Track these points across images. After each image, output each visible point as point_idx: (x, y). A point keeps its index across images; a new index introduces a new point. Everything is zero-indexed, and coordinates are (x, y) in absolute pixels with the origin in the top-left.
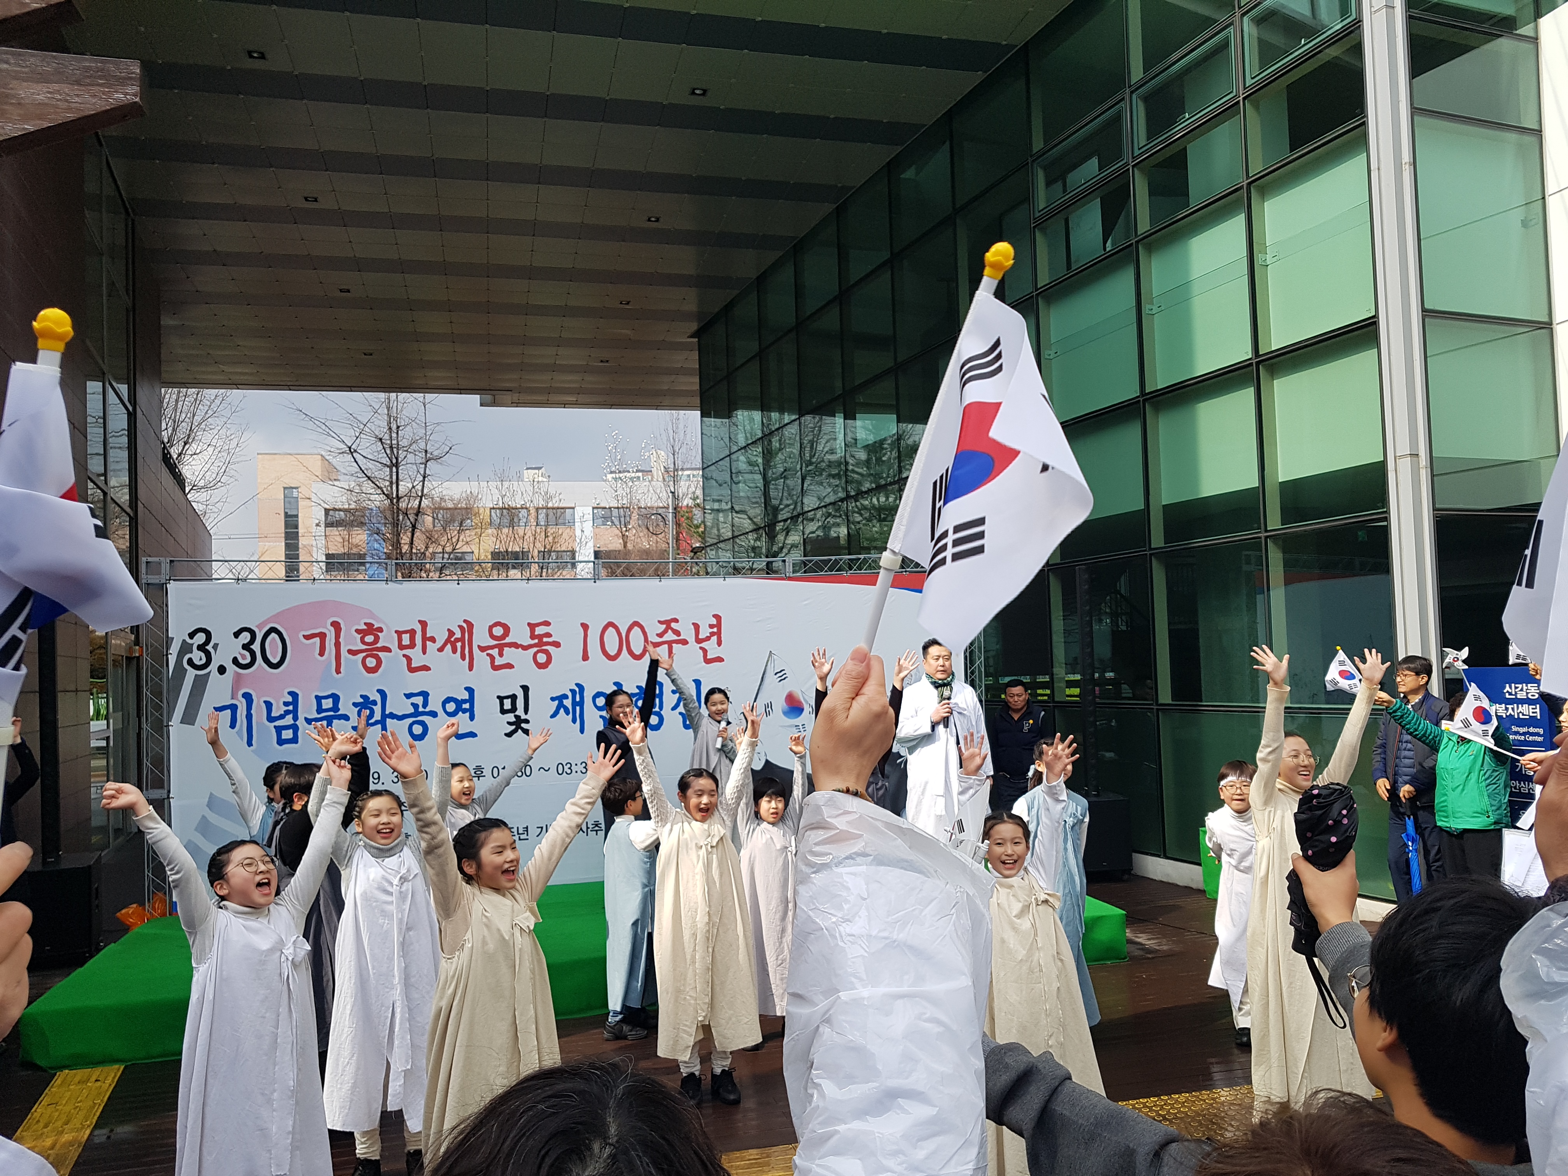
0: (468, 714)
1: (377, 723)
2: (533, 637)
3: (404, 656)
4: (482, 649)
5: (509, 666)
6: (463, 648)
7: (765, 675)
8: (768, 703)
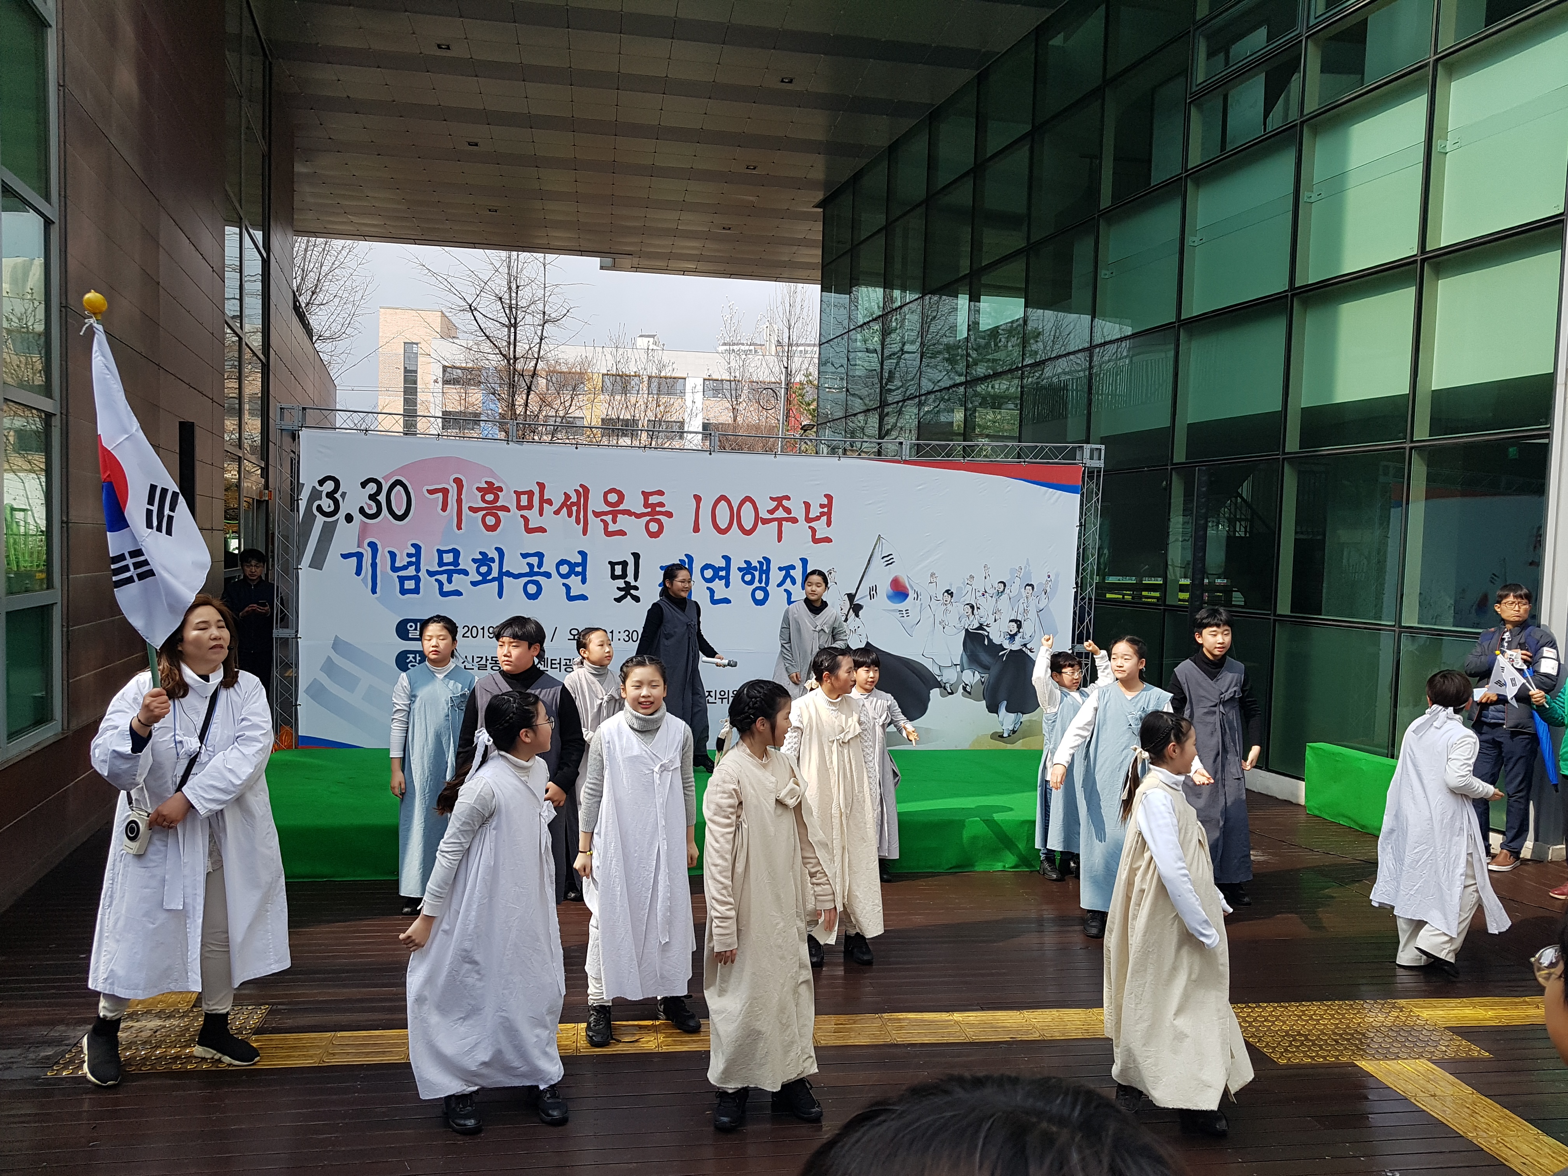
0: (580, 577)
1: (494, 579)
2: (646, 505)
3: (522, 516)
4: (597, 514)
5: (622, 533)
6: (578, 512)
7: (872, 558)
8: (873, 587)
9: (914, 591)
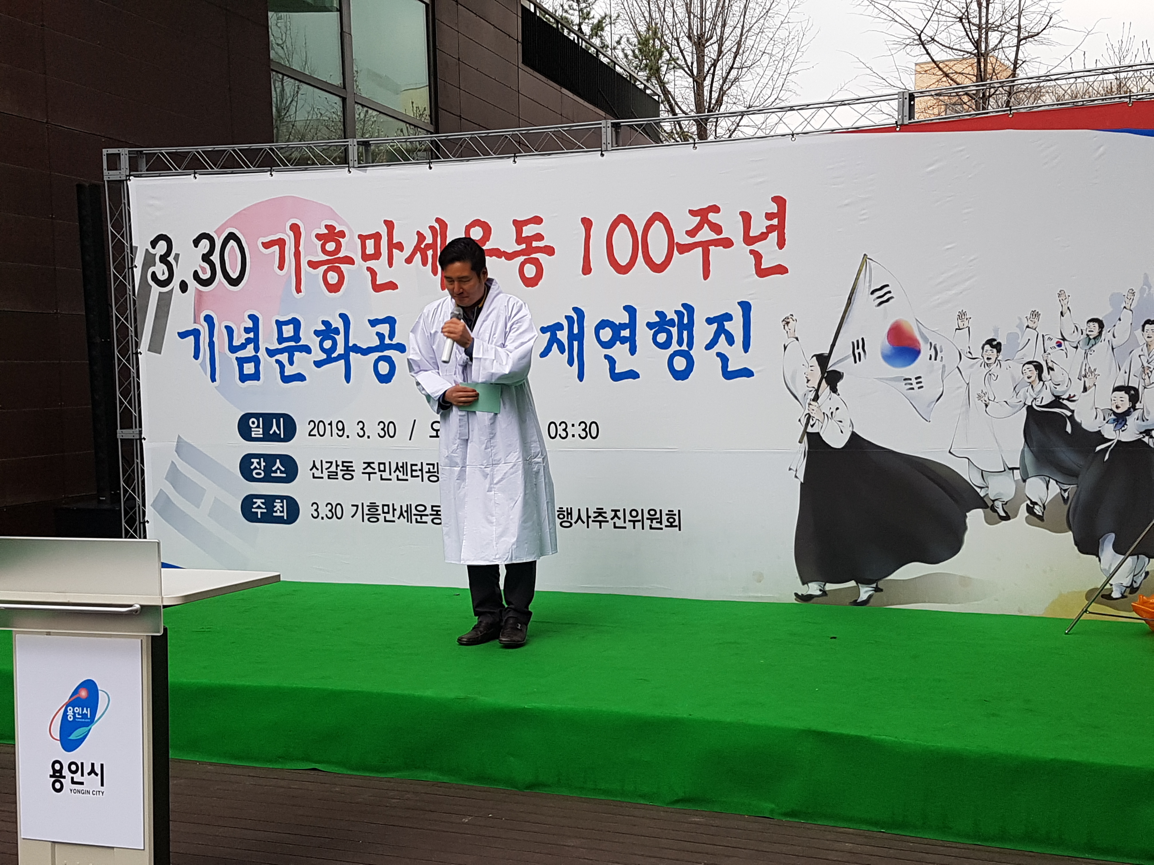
1: (339, 357)
2: (520, 240)
3: (369, 269)
7: (854, 295)
8: (858, 341)
9: (929, 344)
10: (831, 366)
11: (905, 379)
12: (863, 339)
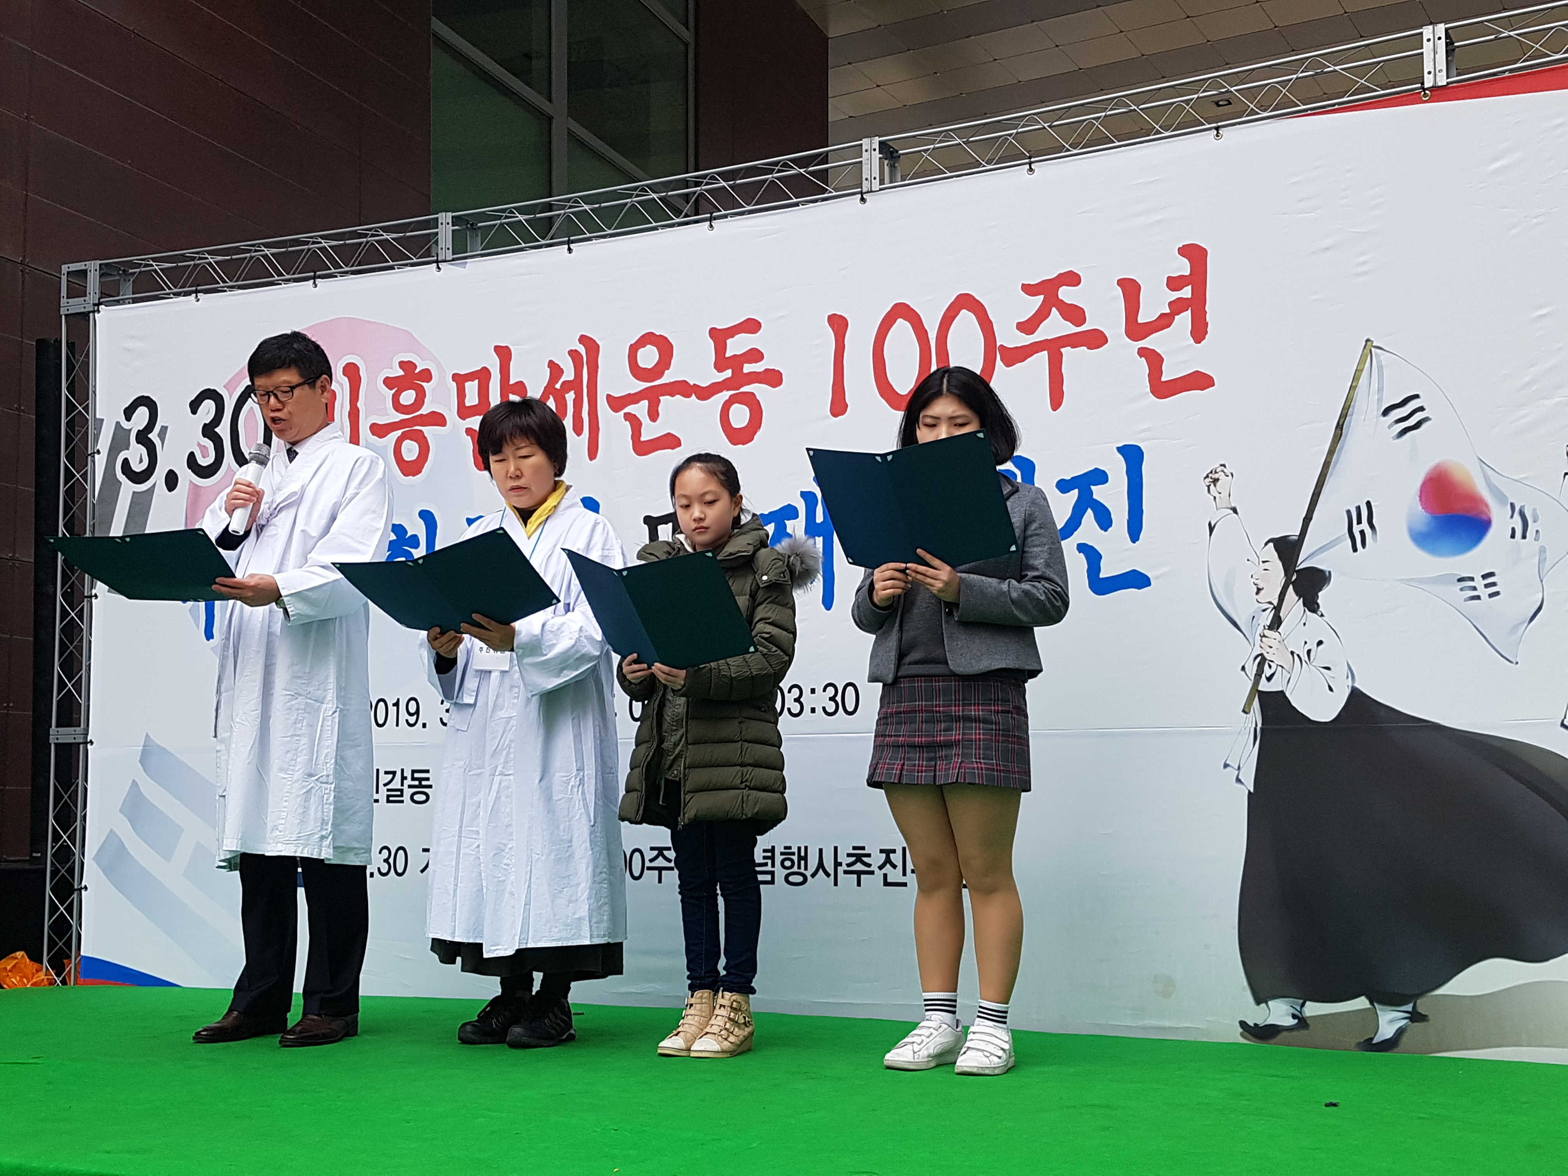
2: (721, 363)
3: (468, 431)
4: (616, 403)
5: (671, 442)
6: (578, 403)
7: (1348, 418)
8: (1358, 509)
9: (1509, 507)
10: (1304, 561)
11: (1460, 580)
12: (1368, 504)
